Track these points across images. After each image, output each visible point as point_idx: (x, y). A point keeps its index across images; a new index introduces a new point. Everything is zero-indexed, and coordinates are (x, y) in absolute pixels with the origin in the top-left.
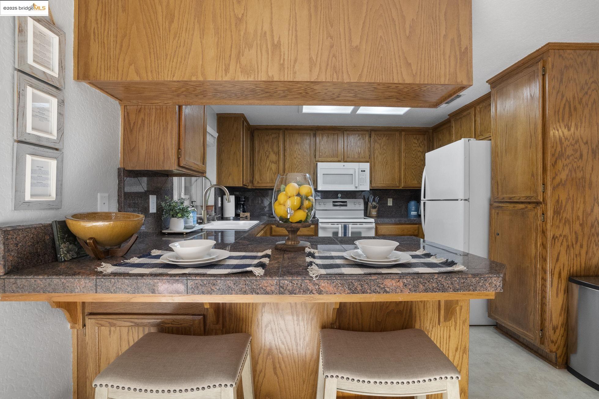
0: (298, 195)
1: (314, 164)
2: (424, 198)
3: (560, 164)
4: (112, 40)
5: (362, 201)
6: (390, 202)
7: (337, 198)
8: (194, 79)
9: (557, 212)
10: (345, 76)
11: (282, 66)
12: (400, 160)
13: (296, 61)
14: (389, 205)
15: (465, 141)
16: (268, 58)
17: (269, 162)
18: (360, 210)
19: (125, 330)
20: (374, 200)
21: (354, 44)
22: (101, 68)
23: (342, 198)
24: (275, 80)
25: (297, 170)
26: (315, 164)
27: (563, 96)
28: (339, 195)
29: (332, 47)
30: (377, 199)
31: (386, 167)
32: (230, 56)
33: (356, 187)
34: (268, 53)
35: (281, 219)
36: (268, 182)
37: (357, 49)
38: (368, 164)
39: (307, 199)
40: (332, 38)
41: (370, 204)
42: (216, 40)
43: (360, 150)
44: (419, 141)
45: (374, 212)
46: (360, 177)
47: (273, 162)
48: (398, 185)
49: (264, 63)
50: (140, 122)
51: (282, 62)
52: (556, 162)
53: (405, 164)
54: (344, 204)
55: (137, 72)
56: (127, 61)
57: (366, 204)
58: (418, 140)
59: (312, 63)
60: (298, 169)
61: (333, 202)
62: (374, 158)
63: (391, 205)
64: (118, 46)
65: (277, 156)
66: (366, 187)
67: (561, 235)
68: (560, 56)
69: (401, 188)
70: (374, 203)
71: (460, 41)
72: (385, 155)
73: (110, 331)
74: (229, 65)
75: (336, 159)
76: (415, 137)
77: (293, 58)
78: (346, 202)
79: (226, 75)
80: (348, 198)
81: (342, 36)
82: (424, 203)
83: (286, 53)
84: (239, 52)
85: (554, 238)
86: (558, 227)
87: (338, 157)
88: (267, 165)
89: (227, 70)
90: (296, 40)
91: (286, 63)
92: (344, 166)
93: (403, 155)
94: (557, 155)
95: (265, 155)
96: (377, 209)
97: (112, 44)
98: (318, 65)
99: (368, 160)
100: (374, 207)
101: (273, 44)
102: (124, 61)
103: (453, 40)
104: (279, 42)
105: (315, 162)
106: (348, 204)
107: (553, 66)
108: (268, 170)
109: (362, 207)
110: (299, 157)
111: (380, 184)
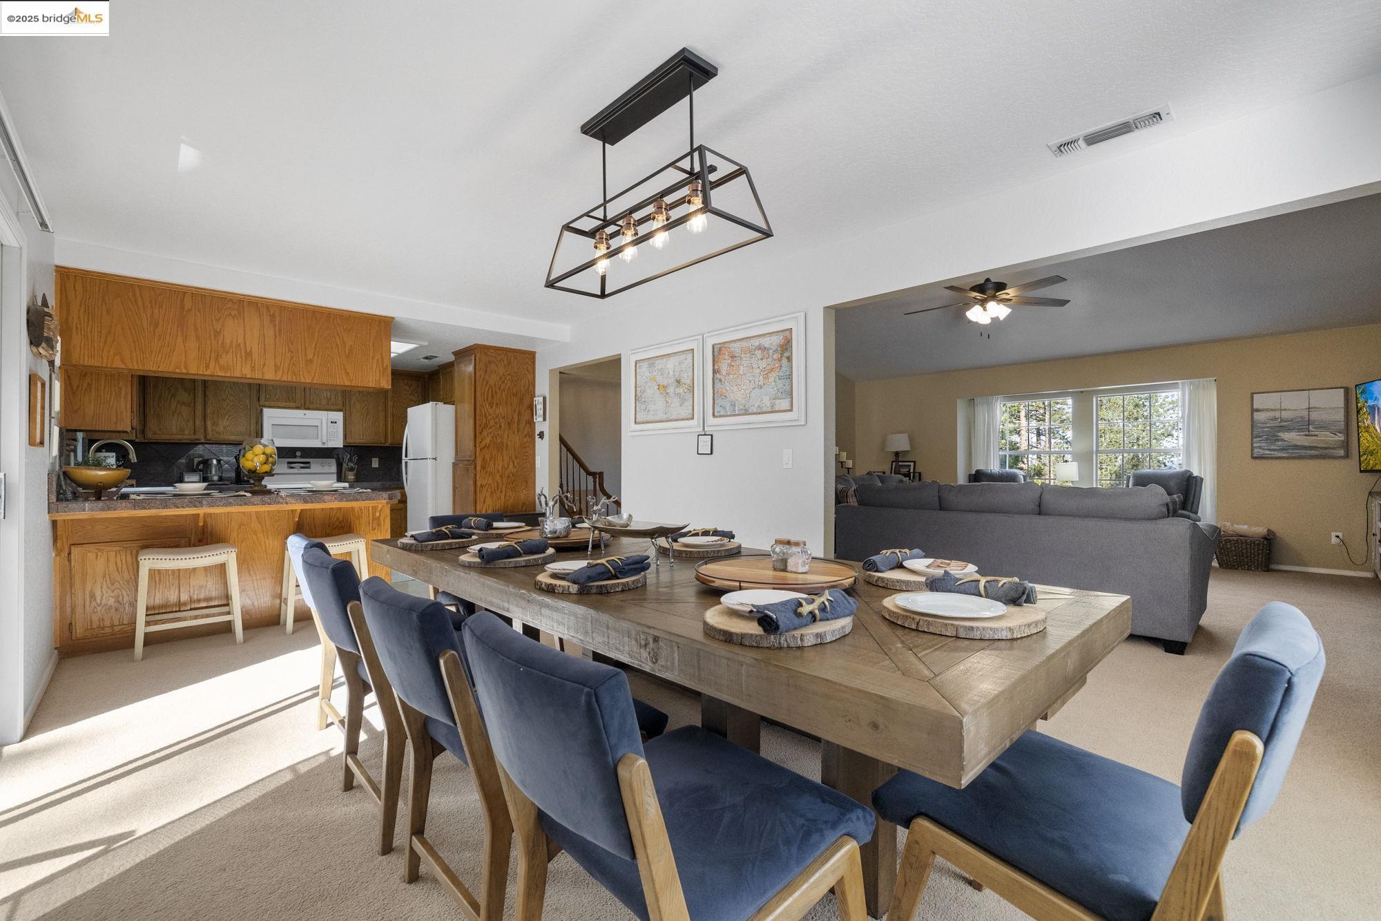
0: (264, 453)
1: (257, 409)
2: (406, 456)
3: (485, 433)
4: (96, 335)
5: (333, 462)
6: (375, 463)
7: (295, 457)
8: (178, 371)
9: (483, 467)
10: (302, 377)
11: (253, 369)
12: (386, 411)
13: (264, 365)
14: (373, 466)
15: (432, 404)
16: (242, 362)
17: (175, 404)
18: (333, 473)
19: (112, 554)
20: (350, 460)
21: (309, 358)
22: (84, 355)
23: (301, 457)
24: (248, 377)
25: (227, 417)
26: (259, 410)
27: (487, 383)
28: (298, 454)
29: (292, 358)
30: (355, 458)
31: (366, 418)
32: (210, 357)
33: (324, 443)
34: (242, 359)
35: (250, 471)
36: (175, 432)
37: (311, 361)
38: (341, 414)
39: (271, 456)
40: (292, 352)
41: (345, 465)
42: (198, 344)
43: (329, 394)
44: (412, 389)
45: (351, 476)
46: (329, 430)
47: (183, 403)
48: (383, 441)
49: (239, 364)
50: (85, 385)
51: (253, 365)
52: (482, 431)
53: (393, 415)
54: (307, 465)
55: (123, 361)
56: (111, 353)
57: (340, 466)
58: (410, 387)
59: (277, 368)
60: (229, 416)
61: (288, 463)
62: (350, 405)
63: (377, 466)
64: (102, 340)
65: (192, 394)
66: (338, 443)
67: (486, 484)
68: (485, 353)
69: (387, 445)
70: (351, 465)
71: (382, 361)
72: (366, 402)
73: (97, 556)
74: (209, 363)
75: (293, 405)
76: (405, 381)
77: (262, 363)
78: (309, 463)
79: (206, 370)
80: (311, 458)
81: (300, 351)
82: (406, 463)
83: (257, 360)
84: (218, 356)
85: (482, 486)
86: (485, 478)
87: (295, 402)
88: (173, 406)
89: (207, 367)
90: (265, 352)
91: (256, 366)
92: (305, 414)
93: (390, 404)
94: (482, 426)
95: (167, 392)
96: (355, 472)
97: (96, 338)
98: (281, 370)
99: (341, 408)
100: (351, 469)
101: (246, 353)
102: (109, 352)
103: (378, 360)
104: (250, 351)
105: (258, 407)
106: (312, 465)
107: (480, 360)
108: (173, 416)
109: (334, 469)
110: (232, 398)
111: (360, 438)
